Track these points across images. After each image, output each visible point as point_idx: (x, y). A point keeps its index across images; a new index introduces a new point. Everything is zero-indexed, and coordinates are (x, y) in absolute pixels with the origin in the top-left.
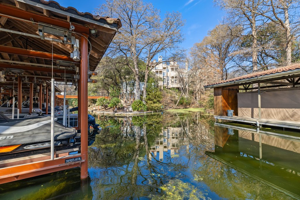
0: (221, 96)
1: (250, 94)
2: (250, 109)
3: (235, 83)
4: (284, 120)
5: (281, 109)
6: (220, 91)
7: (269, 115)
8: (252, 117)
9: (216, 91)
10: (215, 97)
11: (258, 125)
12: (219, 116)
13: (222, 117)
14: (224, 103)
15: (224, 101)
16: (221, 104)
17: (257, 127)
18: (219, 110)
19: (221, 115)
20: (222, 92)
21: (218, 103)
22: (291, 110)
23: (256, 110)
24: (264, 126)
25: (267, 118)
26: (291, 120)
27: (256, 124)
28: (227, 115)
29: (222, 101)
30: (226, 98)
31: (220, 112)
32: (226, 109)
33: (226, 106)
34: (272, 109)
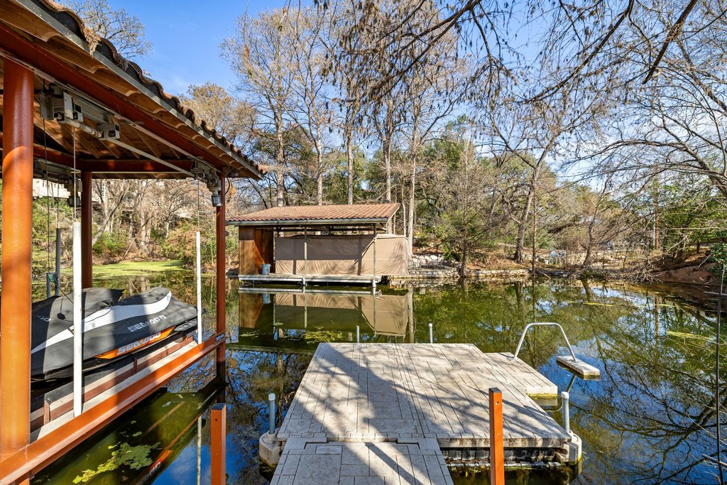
0: (251, 242)
1: (292, 241)
2: (292, 262)
3: (278, 223)
4: (326, 273)
5: (324, 261)
6: (251, 233)
7: (312, 269)
8: (294, 273)
9: (244, 232)
10: (241, 242)
11: (304, 283)
12: (248, 276)
13: (254, 276)
14: (256, 253)
15: (257, 249)
16: (251, 255)
17: (303, 285)
18: (248, 265)
19: (251, 273)
20: (255, 234)
21: (247, 252)
22: (333, 261)
23: (300, 263)
24: (310, 283)
25: (310, 273)
26: (332, 273)
27: (302, 282)
28: (261, 272)
29: (253, 250)
30: (259, 244)
31: (249, 268)
32: (259, 263)
33: (259, 258)
34: (316, 261)
